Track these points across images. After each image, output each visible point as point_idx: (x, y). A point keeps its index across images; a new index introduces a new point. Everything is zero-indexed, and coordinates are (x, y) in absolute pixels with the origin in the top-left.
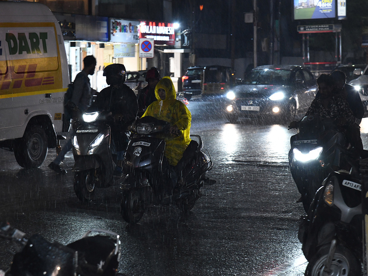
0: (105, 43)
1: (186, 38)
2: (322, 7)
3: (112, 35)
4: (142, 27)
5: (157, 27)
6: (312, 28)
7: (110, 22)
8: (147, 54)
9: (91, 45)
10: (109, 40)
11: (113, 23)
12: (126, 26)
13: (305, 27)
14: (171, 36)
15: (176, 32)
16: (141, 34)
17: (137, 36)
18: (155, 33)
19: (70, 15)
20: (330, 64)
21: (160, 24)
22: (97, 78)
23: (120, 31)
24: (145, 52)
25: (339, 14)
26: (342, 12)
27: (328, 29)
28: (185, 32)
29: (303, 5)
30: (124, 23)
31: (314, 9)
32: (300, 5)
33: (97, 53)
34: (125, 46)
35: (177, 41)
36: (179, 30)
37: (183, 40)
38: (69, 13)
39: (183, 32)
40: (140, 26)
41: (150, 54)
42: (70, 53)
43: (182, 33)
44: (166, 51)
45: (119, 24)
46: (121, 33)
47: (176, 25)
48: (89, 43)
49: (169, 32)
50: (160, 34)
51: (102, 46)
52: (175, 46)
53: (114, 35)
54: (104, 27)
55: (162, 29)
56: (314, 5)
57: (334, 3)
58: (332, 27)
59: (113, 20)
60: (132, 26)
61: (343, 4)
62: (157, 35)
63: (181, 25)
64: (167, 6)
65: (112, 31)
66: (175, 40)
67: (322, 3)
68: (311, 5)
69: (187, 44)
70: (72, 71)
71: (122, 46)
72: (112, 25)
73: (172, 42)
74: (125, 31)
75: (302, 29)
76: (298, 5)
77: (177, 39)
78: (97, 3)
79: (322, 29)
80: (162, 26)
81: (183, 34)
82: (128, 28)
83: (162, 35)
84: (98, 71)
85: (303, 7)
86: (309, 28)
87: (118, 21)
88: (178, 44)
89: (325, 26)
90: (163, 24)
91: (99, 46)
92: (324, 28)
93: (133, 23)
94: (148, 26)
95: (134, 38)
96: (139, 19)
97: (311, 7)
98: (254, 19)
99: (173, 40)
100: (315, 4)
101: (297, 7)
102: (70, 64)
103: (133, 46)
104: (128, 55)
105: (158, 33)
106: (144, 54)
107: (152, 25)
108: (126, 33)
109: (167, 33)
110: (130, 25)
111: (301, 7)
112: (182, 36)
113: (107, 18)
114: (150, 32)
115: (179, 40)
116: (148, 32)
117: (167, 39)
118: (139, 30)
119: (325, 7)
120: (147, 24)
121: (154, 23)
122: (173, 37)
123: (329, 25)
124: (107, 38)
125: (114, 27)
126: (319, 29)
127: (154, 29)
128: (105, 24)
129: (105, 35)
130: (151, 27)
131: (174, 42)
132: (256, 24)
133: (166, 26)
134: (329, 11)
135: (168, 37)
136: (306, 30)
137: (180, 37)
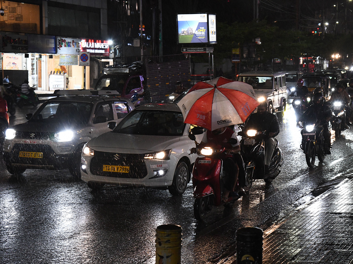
0: (53, 55)
1: (118, 51)
2: (198, 34)
3: (58, 49)
4: (83, 43)
5: (95, 43)
6: (192, 50)
7: (57, 39)
8: (85, 63)
9: (42, 57)
10: (56, 53)
11: (59, 40)
12: (70, 42)
13: (187, 49)
14: (106, 49)
15: (110, 47)
16: (82, 48)
17: (79, 50)
18: (94, 47)
19: (24, 34)
20: (205, 76)
21: (97, 41)
22: (49, 80)
23: (65, 46)
24: (84, 62)
25: (211, 40)
26: (213, 38)
27: (203, 50)
28: (117, 47)
29: (185, 33)
30: (68, 40)
31: (192, 36)
32: (182, 32)
33: (49, 62)
34: (69, 57)
35: (111, 53)
36: (112, 45)
37: (115, 53)
38: (24, 33)
39: (116, 47)
40: (81, 43)
41: (87, 63)
42: (27, 62)
43: (114, 48)
44: (103, 60)
45: (65, 41)
46: (66, 48)
47: (110, 42)
48: (40, 55)
49: (104, 47)
50: (98, 48)
51: (51, 57)
52: (110, 57)
53: (60, 49)
54: (52, 43)
55: (98, 45)
56: (192, 33)
57: (207, 32)
58: (206, 49)
59: (59, 38)
60: (75, 42)
61: (214, 32)
62: (95, 49)
63: (114, 42)
64: (104, 27)
65: (58, 46)
66: (110, 52)
67: (198, 32)
68: (190, 33)
69: (119, 56)
70: (29, 75)
71: (67, 57)
72: (59, 42)
73: (107, 54)
74: (69, 46)
75: (184, 50)
76: (181, 32)
77: (111, 52)
78: (47, 26)
79: (198, 50)
80: (99, 42)
81: (116, 48)
82: (71, 44)
83: (99, 49)
84: (50, 75)
85: (185, 34)
86: (189, 50)
87: (64, 39)
88: (112, 56)
89: (201, 49)
90: (100, 41)
91: (48, 57)
92: (200, 50)
93: (75, 40)
94: (88, 43)
95: (76, 51)
96: (80, 38)
97: (190, 34)
98: (140, 44)
99: (108, 52)
100: (194, 32)
101: (180, 34)
102: (27, 70)
103: (76, 57)
104: (72, 63)
105: (96, 47)
106: (83, 63)
107: (91, 42)
108: (70, 47)
109: (103, 47)
110: (73, 41)
111: (184, 34)
112: (115, 49)
113: (54, 37)
114: (89, 47)
115: (113, 52)
116: (87, 47)
117: (103, 52)
118: (80, 45)
119: (200, 35)
120: (87, 41)
121: (93, 41)
122: (108, 50)
123: (204, 48)
124: (54, 51)
125: (60, 43)
126: (197, 50)
127: (92, 45)
128: (53, 41)
129: (53, 49)
130: (90, 43)
131: (109, 54)
132: (143, 48)
133: (102, 42)
134: (203, 38)
135: (104, 51)
136: (187, 51)
137: (113, 51)
